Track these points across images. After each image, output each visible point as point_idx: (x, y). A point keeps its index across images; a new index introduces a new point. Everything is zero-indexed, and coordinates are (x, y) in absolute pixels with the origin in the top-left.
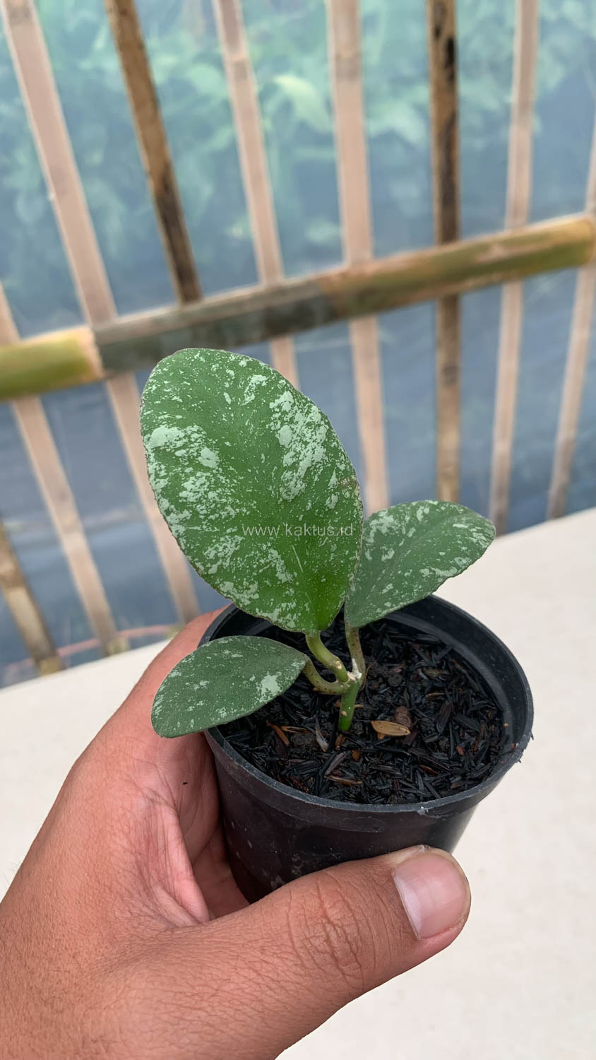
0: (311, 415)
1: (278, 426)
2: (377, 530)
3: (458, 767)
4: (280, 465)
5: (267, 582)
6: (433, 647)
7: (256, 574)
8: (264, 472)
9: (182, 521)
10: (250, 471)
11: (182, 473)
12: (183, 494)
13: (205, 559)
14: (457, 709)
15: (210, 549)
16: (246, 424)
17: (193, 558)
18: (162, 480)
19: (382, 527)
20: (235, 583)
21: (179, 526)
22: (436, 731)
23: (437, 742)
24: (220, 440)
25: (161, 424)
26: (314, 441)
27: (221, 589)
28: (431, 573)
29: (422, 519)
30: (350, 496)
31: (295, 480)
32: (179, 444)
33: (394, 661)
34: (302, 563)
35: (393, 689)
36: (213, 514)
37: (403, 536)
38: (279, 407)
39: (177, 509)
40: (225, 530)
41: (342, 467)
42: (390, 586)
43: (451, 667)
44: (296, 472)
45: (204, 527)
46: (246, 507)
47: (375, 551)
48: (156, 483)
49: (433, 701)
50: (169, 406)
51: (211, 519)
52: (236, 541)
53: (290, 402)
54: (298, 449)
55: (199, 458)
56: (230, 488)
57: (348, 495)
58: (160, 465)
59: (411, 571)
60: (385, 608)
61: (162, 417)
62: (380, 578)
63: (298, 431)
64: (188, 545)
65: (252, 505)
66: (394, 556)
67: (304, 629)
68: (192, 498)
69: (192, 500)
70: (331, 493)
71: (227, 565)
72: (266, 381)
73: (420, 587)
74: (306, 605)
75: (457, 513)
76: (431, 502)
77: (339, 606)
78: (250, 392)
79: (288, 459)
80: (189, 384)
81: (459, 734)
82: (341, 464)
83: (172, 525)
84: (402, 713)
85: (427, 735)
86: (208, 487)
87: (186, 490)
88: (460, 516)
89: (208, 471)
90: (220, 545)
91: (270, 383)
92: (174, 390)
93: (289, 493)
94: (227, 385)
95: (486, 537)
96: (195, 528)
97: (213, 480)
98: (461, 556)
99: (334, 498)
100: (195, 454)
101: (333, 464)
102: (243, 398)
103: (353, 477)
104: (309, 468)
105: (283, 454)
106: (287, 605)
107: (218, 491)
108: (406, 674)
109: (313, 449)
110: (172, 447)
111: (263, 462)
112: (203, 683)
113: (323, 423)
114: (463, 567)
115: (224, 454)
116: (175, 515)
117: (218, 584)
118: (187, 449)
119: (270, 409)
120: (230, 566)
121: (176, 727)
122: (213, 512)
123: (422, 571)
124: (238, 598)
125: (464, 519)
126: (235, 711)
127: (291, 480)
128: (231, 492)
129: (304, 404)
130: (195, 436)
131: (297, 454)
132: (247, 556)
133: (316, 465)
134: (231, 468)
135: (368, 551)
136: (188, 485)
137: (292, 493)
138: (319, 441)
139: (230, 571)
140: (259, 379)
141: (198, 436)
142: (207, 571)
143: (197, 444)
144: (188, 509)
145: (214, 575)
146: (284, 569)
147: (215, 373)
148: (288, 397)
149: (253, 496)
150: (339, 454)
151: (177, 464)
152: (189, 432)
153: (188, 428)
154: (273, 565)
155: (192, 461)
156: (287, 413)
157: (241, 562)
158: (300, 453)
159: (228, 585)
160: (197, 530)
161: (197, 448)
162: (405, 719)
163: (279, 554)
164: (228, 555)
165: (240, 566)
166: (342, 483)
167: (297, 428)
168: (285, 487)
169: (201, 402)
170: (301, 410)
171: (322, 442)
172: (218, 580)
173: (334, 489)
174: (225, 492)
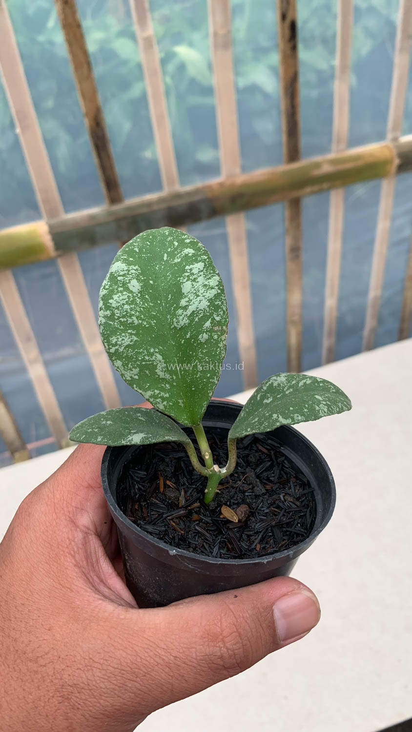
0: (210, 280)
1: (185, 280)
4: (178, 304)
5: (147, 372)
7: (139, 363)
8: (167, 305)
9: (105, 316)
10: (159, 302)
11: (116, 289)
12: (111, 301)
13: (110, 342)
15: (114, 337)
16: (168, 274)
17: (104, 340)
18: (105, 290)
20: (123, 363)
21: (102, 318)
24: (148, 278)
26: (204, 296)
27: (115, 364)
30: (218, 339)
31: (183, 316)
32: (122, 273)
34: (181, 372)
37: (283, 392)
38: (191, 270)
39: (105, 309)
40: (128, 330)
41: (218, 319)
42: (257, 419)
44: (186, 311)
45: (116, 324)
47: (263, 395)
48: (102, 292)
51: (121, 321)
52: (132, 339)
53: (199, 269)
54: (191, 298)
55: (129, 284)
56: (140, 307)
57: (216, 337)
58: (108, 282)
59: (270, 413)
60: (246, 431)
62: (256, 413)
63: (196, 287)
64: (104, 331)
65: (152, 322)
66: (271, 402)
67: (173, 415)
69: (114, 305)
70: (204, 332)
71: (121, 350)
73: (267, 424)
77: (202, 411)
78: (180, 257)
79: (183, 302)
80: (149, 244)
82: (218, 316)
83: (100, 316)
84: (243, 508)
86: (126, 302)
87: (113, 299)
89: (131, 293)
90: (120, 337)
91: (194, 255)
92: (138, 245)
93: (178, 323)
94: (169, 250)
96: (111, 322)
97: (131, 299)
99: (205, 336)
100: (127, 281)
101: (212, 314)
102: (174, 259)
103: (224, 327)
104: (193, 311)
105: (182, 298)
106: (160, 393)
107: (131, 306)
109: (200, 301)
110: (117, 274)
111: (169, 299)
112: (109, 422)
113: (217, 288)
115: (145, 286)
116: (103, 312)
117: (114, 361)
118: (125, 277)
119: (185, 270)
120: (123, 351)
122: (124, 317)
123: (274, 415)
124: (123, 373)
127: (181, 315)
128: (140, 310)
129: (210, 273)
130: (134, 271)
132: (136, 350)
133: (199, 311)
134: (147, 296)
136: (115, 297)
137: (180, 324)
138: (207, 297)
139: (122, 355)
140: (190, 251)
141: (135, 272)
142: (109, 350)
143: (131, 276)
144: (110, 310)
145: (113, 354)
146: (164, 369)
147: (168, 242)
148: (200, 265)
149: (154, 317)
150: (220, 310)
151: (116, 284)
152: (130, 268)
153: (132, 266)
154: (155, 364)
155: (124, 285)
156: (194, 275)
157: (131, 352)
158: (191, 301)
159: (119, 363)
160: (111, 324)
161: (130, 278)
162: (242, 513)
163: (163, 359)
164: (124, 345)
165: (130, 354)
166: (214, 328)
167: (196, 285)
168: (177, 319)
169: (149, 255)
170: (205, 276)
171: (209, 298)
172: (114, 358)
173: (207, 330)
174: (135, 308)
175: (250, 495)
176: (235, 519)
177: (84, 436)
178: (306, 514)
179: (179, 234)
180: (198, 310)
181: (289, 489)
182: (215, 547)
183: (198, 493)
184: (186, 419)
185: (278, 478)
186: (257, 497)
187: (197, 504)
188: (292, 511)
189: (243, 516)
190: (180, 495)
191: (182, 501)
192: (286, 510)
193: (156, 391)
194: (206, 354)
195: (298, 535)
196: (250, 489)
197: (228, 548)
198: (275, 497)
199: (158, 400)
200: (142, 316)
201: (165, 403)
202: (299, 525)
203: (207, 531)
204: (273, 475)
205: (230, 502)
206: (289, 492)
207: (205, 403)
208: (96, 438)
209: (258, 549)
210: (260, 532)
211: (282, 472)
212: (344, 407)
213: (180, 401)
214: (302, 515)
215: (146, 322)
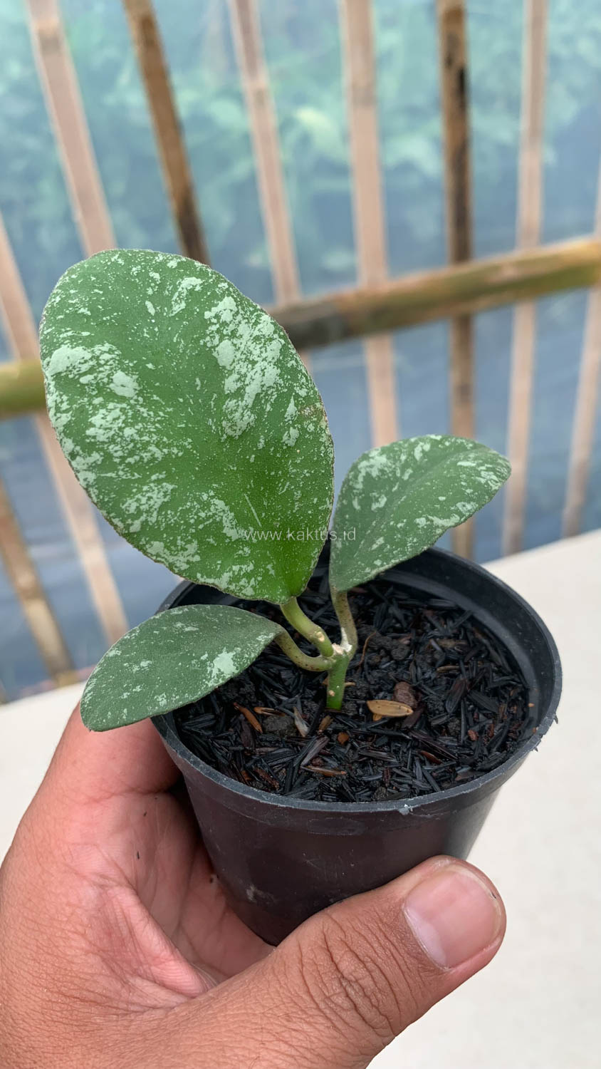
0: (259, 326)
1: (216, 341)
2: (367, 473)
3: (469, 755)
4: (220, 392)
5: (211, 540)
6: (449, 614)
7: (194, 531)
8: (200, 401)
9: (91, 466)
10: (181, 400)
11: (89, 405)
12: (90, 432)
13: (124, 513)
14: (473, 685)
15: (129, 501)
16: (175, 341)
17: (108, 513)
18: (65, 415)
19: (373, 470)
20: (165, 542)
21: (87, 472)
22: (445, 711)
23: (446, 724)
24: (140, 360)
25: (62, 343)
26: (264, 359)
27: (149, 551)
28: (428, 523)
29: (421, 458)
30: (315, 429)
31: (240, 410)
32: (85, 368)
33: (400, 631)
34: (259, 516)
35: (398, 663)
36: (132, 457)
37: (397, 479)
38: (217, 316)
39: (84, 451)
40: (149, 477)
41: (303, 393)
42: (381, 541)
43: (471, 638)
44: (242, 400)
45: (121, 473)
46: (177, 446)
47: (363, 498)
48: (56, 420)
49: (446, 676)
50: (75, 320)
51: (129, 463)
52: (165, 489)
53: (231, 311)
54: (243, 371)
55: (111, 386)
56: (154, 423)
57: (311, 427)
58: (61, 396)
59: (405, 521)
60: (374, 567)
61: (65, 335)
62: (369, 531)
63: (242, 346)
64: (101, 497)
65: (186, 443)
66: (386, 504)
67: (267, 596)
68: (102, 436)
69: (102, 438)
70: (289, 426)
71: (154, 520)
72: (201, 285)
73: (415, 540)
74: (269, 567)
75: (465, 449)
76: (433, 437)
77: (311, 567)
78: (180, 299)
79: (230, 384)
80: (101, 292)
81: (473, 715)
82: (302, 388)
83: (78, 471)
84: (403, 690)
85: (434, 715)
86: (124, 422)
87: (94, 426)
88: (467, 452)
89: (124, 402)
90: (142, 495)
91: (205, 287)
92: (82, 301)
93: (235, 428)
94: (150, 292)
95: (497, 476)
96: (109, 475)
97: (130, 413)
98: (465, 501)
99: (294, 432)
100: (106, 380)
101: (291, 389)
102: (171, 307)
103: (318, 405)
104: (258, 395)
105: (223, 378)
106: (241, 569)
107: (136, 427)
108: (415, 646)
109: (262, 370)
110: (75, 372)
111: (198, 388)
112: (144, 664)
113: (276, 336)
114: (467, 514)
115: (146, 381)
116: (82, 459)
117: (144, 545)
118: (96, 374)
119: (205, 320)
120: (157, 521)
121: (106, 718)
122: (131, 454)
123: (418, 521)
124: (171, 561)
125: (472, 455)
126: (177, 697)
127: (236, 411)
128: (156, 428)
129: (252, 313)
130: (107, 356)
131: (242, 377)
132: (180, 508)
133: (267, 391)
134: (155, 397)
135: (356, 500)
136: (97, 420)
137: (239, 428)
138: (270, 360)
139: (159, 528)
140: (192, 282)
141: (110, 356)
142: (128, 529)
143: (108, 367)
144: (98, 451)
145: (138, 533)
146: (234, 523)
147: (136, 277)
148: (228, 303)
149: (186, 432)
150: (300, 376)
151: (82, 393)
152: (98, 352)
153: (96, 347)
154: (218, 519)
155: (102, 389)
156: (228, 325)
157: (173, 517)
158: (245, 376)
159: (157, 546)
160: (111, 477)
161: (106, 374)
162: (408, 696)
163: (226, 505)
164: (154, 507)
165: (172, 521)
166: (303, 412)
167: (241, 343)
168: (229, 420)
169: (115, 314)
170: (246, 320)
171: (276, 360)
172: (143, 540)
173: (292, 421)
174: (147, 428)
176: (406, 710)
177: (125, 711)
180: (265, 389)
181: (434, 629)
184: (282, 594)
187: (326, 719)
190: (293, 718)
191: (303, 727)
192: (463, 660)
193: (234, 567)
196: (382, 657)
197: (431, 759)
199: (242, 582)
201: (252, 581)
203: (378, 750)
204: (395, 620)
206: (436, 633)
207: (316, 550)
211: (405, 610)
215: (175, 448)
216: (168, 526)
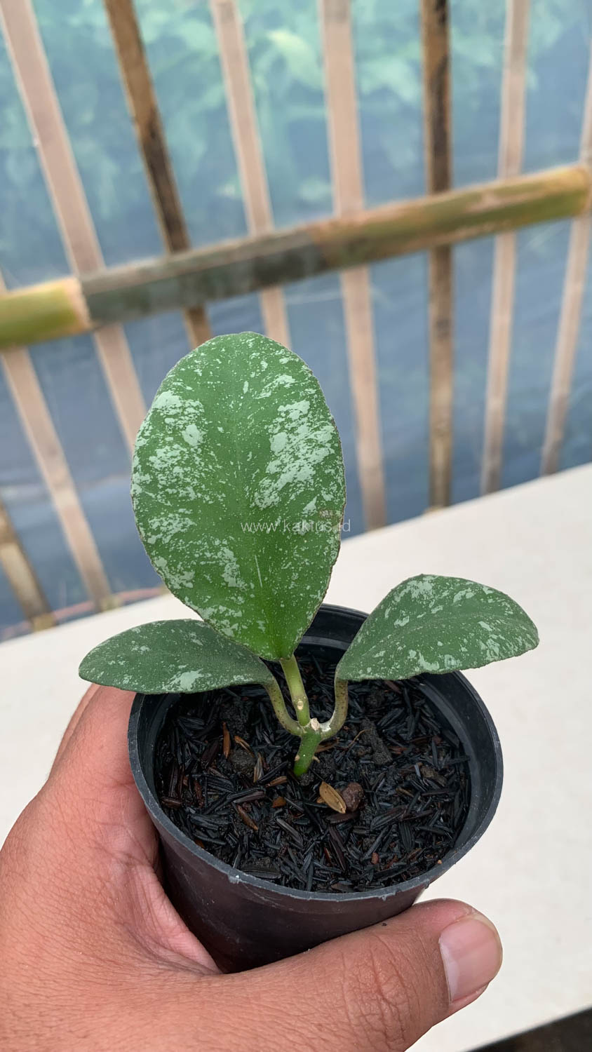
0: (318, 432)
1: (276, 430)
2: (410, 591)
4: (263, 469)
5: (208, 577)
7: (195, 563)
8: (246, 470)
9: (142, 483)
10: (232, 463)
11: (162, 439)
12: (152, 459)
13: (149, 527)
14: (411, 820)
15: (155, 519)
16: (248, 418)
17: (139, 521)
18: (144, 439)
19: (415, 591)
20: (169, 561)
21: (138, 486)
24: (215, 422)
25: (171, 389)
26: (306, 459)
27: (155, 562)
28: (416, 658)
31: (271, 489)
32: (172, 412)
34: (263, 578)
36: (171, 489)
37: (427, 609)
38: (287, 413)
39: (142, 470)
40: (178, 508)
42: (382, 653)
44: (275, 482)
45: (159, 497)
46: (211, 496)
47: (395, 611)
48: (139, 440)
50: (189, 376)
51: (167, 492)
52: (185, 523)
53: (301, 412)
54: (286, 461)
55: (183, 432)
56: (200, 471)
58: (150, 425)
59: (405, 647)
60: (365, 672)
61: (176, 384)
62: (382, 641)
63: (295, 442)
64: (139, 508)
65: (220, 497)
66: (406, 625)
67: (248, 645)
68: (158, 465)
69: (156, 466)
70: (304, 518)
71: (167, 541)
72: (292, 384)
73: (398, 667)
76: (485, 590)
77: (296, 640)
78: (270, 389)
79: (272, 467)
80: (220, 362)
82: (328, 493)
83: (133, 483)
84: (354, 789)
86: (177, 461)
87: (156, 456)
89: (186, 448)
90: (166, 520)
91: (293, 387)
92: (202, 364)
93: (262, 501)
94: (253, 375)
95: (501, 650)
96: (151, 494)
97: (187, 457)
98: (453, 656)
100: (181, 427)
101: (318, 490)
102: (260, 392)
103: (338, 513)
104: (288, 484)
105: (269, 460)
106: (227, 611)
107: (185, 469)
109: (300, 466)
110: (165, 412)
112: (144, 648)
113: (329, 445)
114: (448, 667)
115: (210, 437)
116: (139, 475)
117: (154, 557)
118: (177, 420)
119: (277, 411)
120: (169, 543)
122: (172, 486)
123: (411, 651)
124: (168, 577)
125: (496, 621)
126: (136, 684)
127: (268, 488)
128: (201, 475)
129: (319, 420)
130: (191, 410)
131: (283, 465)
132: (191, 542)
133: (297, 484)
134: (212, 453)
135: (389, 609)
136: (160, 452)
137: (264, 502)
138: (312, 461)
139: (168, 549)
140: (287, 380)
141: (194, 411)
142: (147, 539)
143: (187, 418)
144: (150, 474)
145: (153, 545)
146: (236, 573)
147: (251, 360)
148: (303, 406)
149: (224, 488)
150: (332, 483)
151: (162, 429)
152: (187, 405)
153: (189, 401)
154: (221, 564)
155: (176, 432)
156: (291, 422)
157: (183, 545)
158: (285, 465)
159: (162, 562)
160: (151, 497)
161: (184, 422)
162: (352, 797)
163: (234, 557)
164: (171, 532)
165: (181, 548)
166: (321, 513)
167: (295, 440)
168: (260, 493)
169: (219, 382)
170: (310, 424)
171: (316, 463)
172: (154, 552)
173: (309, 516)
174: (192, 473)
175: (367, 764)
176: (341, 808)
177: (102, 673)
178: (453, 801)
179: (271, 347)
180: (296, 481)
181: (430, 755)
182: (305, 856)
183: (283, 761)
184: (267, 650)
185: (413, 735)
186: (377, 767)
187: (282, 779)
188: (432, 795)
189: (353, 803)
190: (256, 762)
191: (258, 774)
192: (422, 793)
193: (221, 607)
194: (305, 554)
195: (438, 837)
196: (367, 753)
197: (326, 857)
198: (407, 767)
199: (224, 622)
200: (203, 486)
201: (235, 626)
202: (442, 819)
203: (295, 826)
204: (404, 730)
205: (334, 775)
206: (429, 759)
207: (301, 629)
208: (122, 678)
209: (375, 859)
210: (380, 832)
211: (420, 725)
212: (527, 644)
213: (260, 622)
214: (445, 802)
215: (208, 497)
216: (176, 550)
